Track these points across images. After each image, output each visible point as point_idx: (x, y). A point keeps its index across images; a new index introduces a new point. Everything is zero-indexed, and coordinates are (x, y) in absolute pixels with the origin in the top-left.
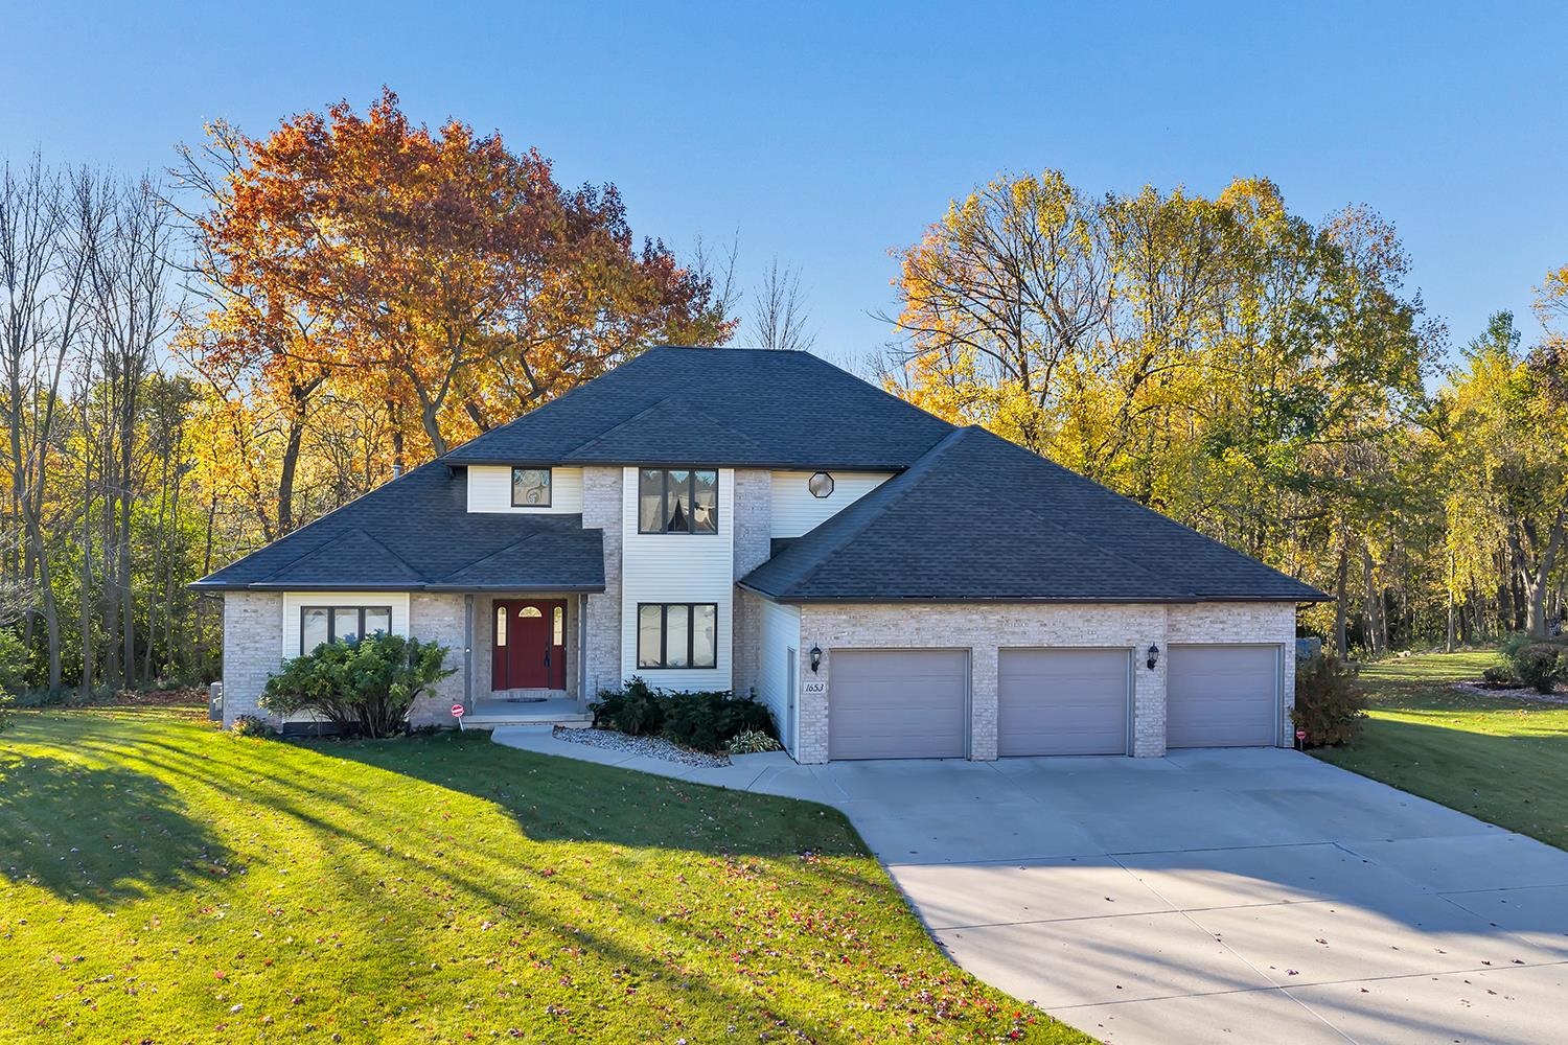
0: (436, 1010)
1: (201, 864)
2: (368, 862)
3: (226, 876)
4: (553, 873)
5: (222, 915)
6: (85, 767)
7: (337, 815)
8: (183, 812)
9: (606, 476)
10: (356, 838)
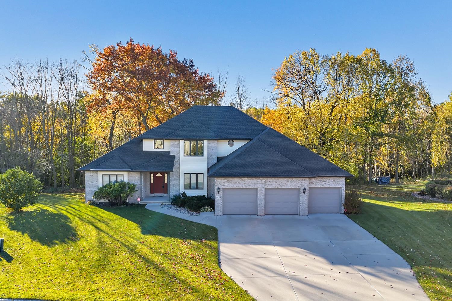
0: (107, 273)
1: (71, 237)
2: (106, 238)
3: (75, 241)
4: (144, 242)
5: (71, 250)
6: (53, 212)
7: (103, 227)
8: (70, 225)
9: (176, 142)
10: (104, 232)
